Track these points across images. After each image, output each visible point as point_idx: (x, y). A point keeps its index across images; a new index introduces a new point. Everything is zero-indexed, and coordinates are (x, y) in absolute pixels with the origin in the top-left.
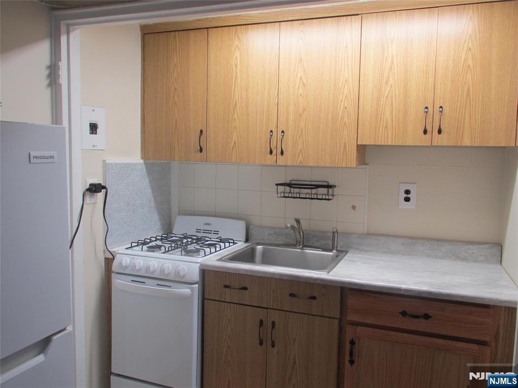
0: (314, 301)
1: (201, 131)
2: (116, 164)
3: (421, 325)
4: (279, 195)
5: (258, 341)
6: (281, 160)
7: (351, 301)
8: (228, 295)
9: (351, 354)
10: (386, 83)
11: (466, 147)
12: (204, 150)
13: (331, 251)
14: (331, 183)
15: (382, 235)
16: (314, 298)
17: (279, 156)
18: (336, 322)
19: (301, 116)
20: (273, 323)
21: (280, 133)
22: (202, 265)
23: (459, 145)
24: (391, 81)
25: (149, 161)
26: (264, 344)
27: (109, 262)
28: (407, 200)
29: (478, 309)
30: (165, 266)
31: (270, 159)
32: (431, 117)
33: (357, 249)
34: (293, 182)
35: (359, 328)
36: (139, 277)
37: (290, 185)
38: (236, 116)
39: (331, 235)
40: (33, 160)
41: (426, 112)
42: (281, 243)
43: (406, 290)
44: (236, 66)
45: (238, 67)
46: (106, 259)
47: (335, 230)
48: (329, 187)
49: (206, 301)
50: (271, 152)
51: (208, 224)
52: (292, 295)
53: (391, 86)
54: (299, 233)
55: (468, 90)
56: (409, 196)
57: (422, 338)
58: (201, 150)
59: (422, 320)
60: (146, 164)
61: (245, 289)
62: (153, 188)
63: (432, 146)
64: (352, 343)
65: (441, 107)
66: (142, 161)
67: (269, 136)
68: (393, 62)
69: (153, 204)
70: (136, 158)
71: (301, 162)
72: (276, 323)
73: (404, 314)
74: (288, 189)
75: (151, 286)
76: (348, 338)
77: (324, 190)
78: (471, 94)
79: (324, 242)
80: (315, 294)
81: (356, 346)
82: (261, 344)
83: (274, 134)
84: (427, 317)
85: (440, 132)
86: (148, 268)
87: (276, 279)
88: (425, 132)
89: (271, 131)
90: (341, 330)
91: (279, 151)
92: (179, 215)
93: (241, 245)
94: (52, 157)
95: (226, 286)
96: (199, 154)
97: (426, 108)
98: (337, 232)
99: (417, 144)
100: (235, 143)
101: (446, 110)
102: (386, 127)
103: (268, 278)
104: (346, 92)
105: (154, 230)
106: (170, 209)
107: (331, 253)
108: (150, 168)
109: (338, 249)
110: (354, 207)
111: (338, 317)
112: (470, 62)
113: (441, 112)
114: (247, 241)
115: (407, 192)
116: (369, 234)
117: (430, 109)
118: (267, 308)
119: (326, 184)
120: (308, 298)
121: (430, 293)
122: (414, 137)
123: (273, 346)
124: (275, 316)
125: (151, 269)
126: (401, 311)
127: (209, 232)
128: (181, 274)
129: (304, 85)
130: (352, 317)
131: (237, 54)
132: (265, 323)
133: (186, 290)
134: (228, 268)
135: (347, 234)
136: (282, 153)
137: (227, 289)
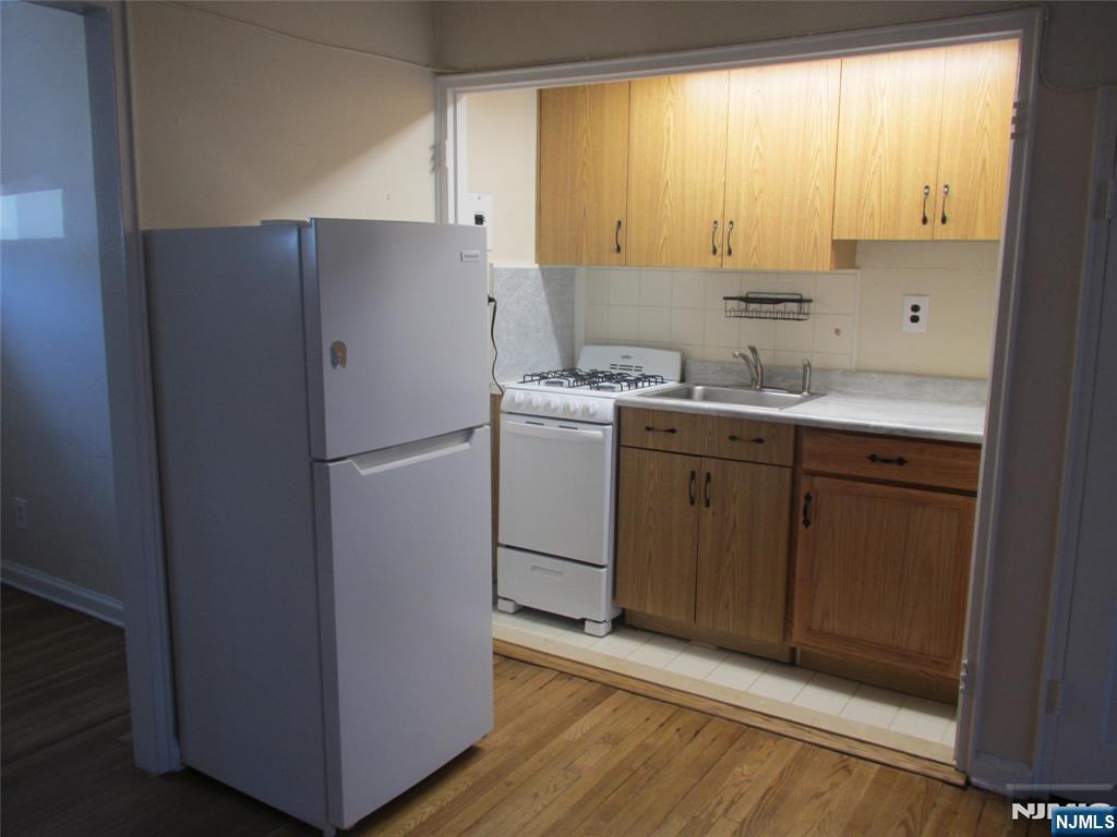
0: (761, 445)
1: (619, 223)
2: (506, 270)
3: (892, 473)
4: (728, 314)
5: (689, 500)
6: (729, 263)
7: (808, 444)
8: (651, 440)
9: (805, 513)
10: (873, 153)
11: (979, 241)
12: (622, 249)
13: (799, 393)
14: (805, 297)
15: (878, 372)
16: (760, 441)
17: (726, 257)
18: (788, 472)
19: (756, 200)
20: (708, 476)
21: (727, 223)
22: (617, 401)
23: (969, 238)
24: (880, 151)
25: (546, 266)
26: (696, 502)
27: (496, 400)
28: (915, 319)
29: (966, 451)
30: (571, 402)
31: (713, 262)
32: (932, 201)
33: (839, 391)
34: (750, 296)
35: (817, 479)
36: (537, 416)
37: (747, 300)
38: (667, 201)
39: (801, 371)
40: (464, 259)
41: (927, 194)
42: (732, 383)
43: (876, 428)
44: (668, 130)
45: (671, 132)
46: (493, 396)
47: (806, 363)
48: (801, 301)
49: (622, 449)
50: (715, 251)
51: (627, 357)
52: (732, 438)
53: (880, 157)
54: (756, 367)
55: (984, 161)
56: (917, 314)
57: (897, 490)
58: (619, 249)
59: (895, 466)
60: (543, 271)
61: (673, 431)
62: (550, 305)
63: (933, 241)
64: (808, 498)
65: (946, 186)
66: (537, 266)
67: (712, 229)
68: (882, 123)
69: (550, 327)
70: (528, 262)
71: (755, 265)
72: (712, 474)
73: (873, 458)
74: (743, 304)
75: (552, 426)
76: (803, 493)
77: (794, 307)
78: (988, 167)
79: (792, 382)
80: (762, 436)
81: (813, 501)
82: (692, 502)
83: (720, 226)
84: (901, 461)
85: (944, 220)
86: (548, 405)
87: (713, 417)
88: (925, 221)
89: (716, 222)
90: (794, 482)
91: (726, 249)
92: (586, 344)
93: (672, 384)
94: (477, 256)
95: (648, 429)
96: (615, 255)
97: (927, 187)
98: (809, 364)
99: (913, 238)
100: (665, 239)
101: (953, 190)
102: (872, 215)
103: (702, 415)
104: (818, 165)
105: (553, 363)
106: (573, 337)
107: (798, 396)
108: (547, 275)
109: (812, 390)
110: (837, 332)
111: (790, 464)
112: (987, 123)
113: (946, 193)
114: (683, 380)
115: (915, 308)
116: (858, 370)
117: (932, 188)
118: (701, 456)
119: (798, 297)
120: (753, 441)
121: (905, 430)
122: (909, 229)
123: (708, 505)
124: (710, 466)
125: (552, 406)
126: (869, 454)
127: (629, 368)
128: (591, 411)
129: (761, 156)
130: (807, 465)
131: (670, 114)
132: (697, 475)
133: (596, 432)
134: (651, 404)
135: (826, 371)
136: (730, 252)
137: (650, 433)
